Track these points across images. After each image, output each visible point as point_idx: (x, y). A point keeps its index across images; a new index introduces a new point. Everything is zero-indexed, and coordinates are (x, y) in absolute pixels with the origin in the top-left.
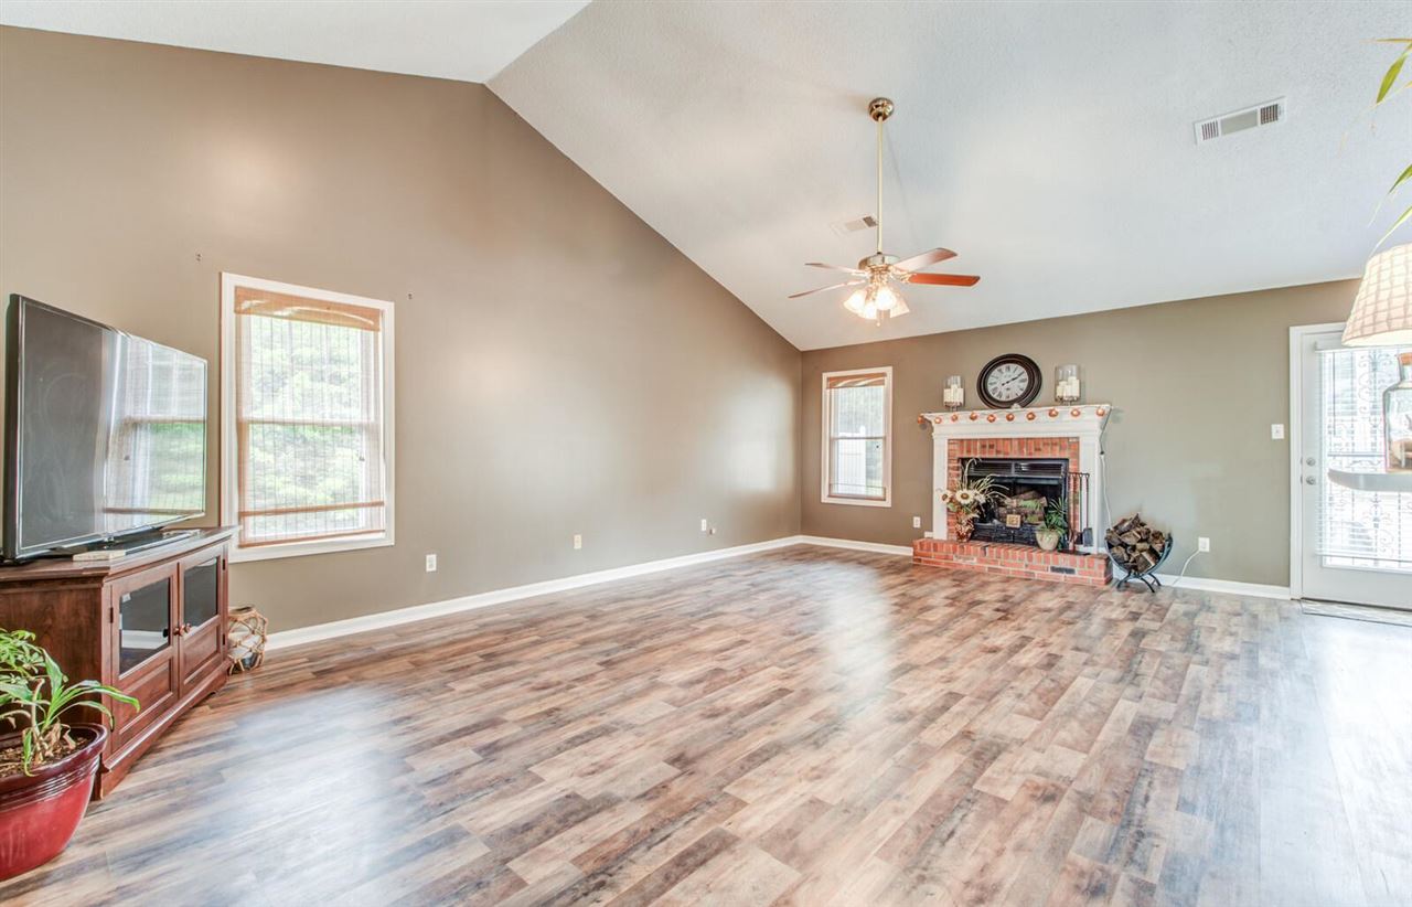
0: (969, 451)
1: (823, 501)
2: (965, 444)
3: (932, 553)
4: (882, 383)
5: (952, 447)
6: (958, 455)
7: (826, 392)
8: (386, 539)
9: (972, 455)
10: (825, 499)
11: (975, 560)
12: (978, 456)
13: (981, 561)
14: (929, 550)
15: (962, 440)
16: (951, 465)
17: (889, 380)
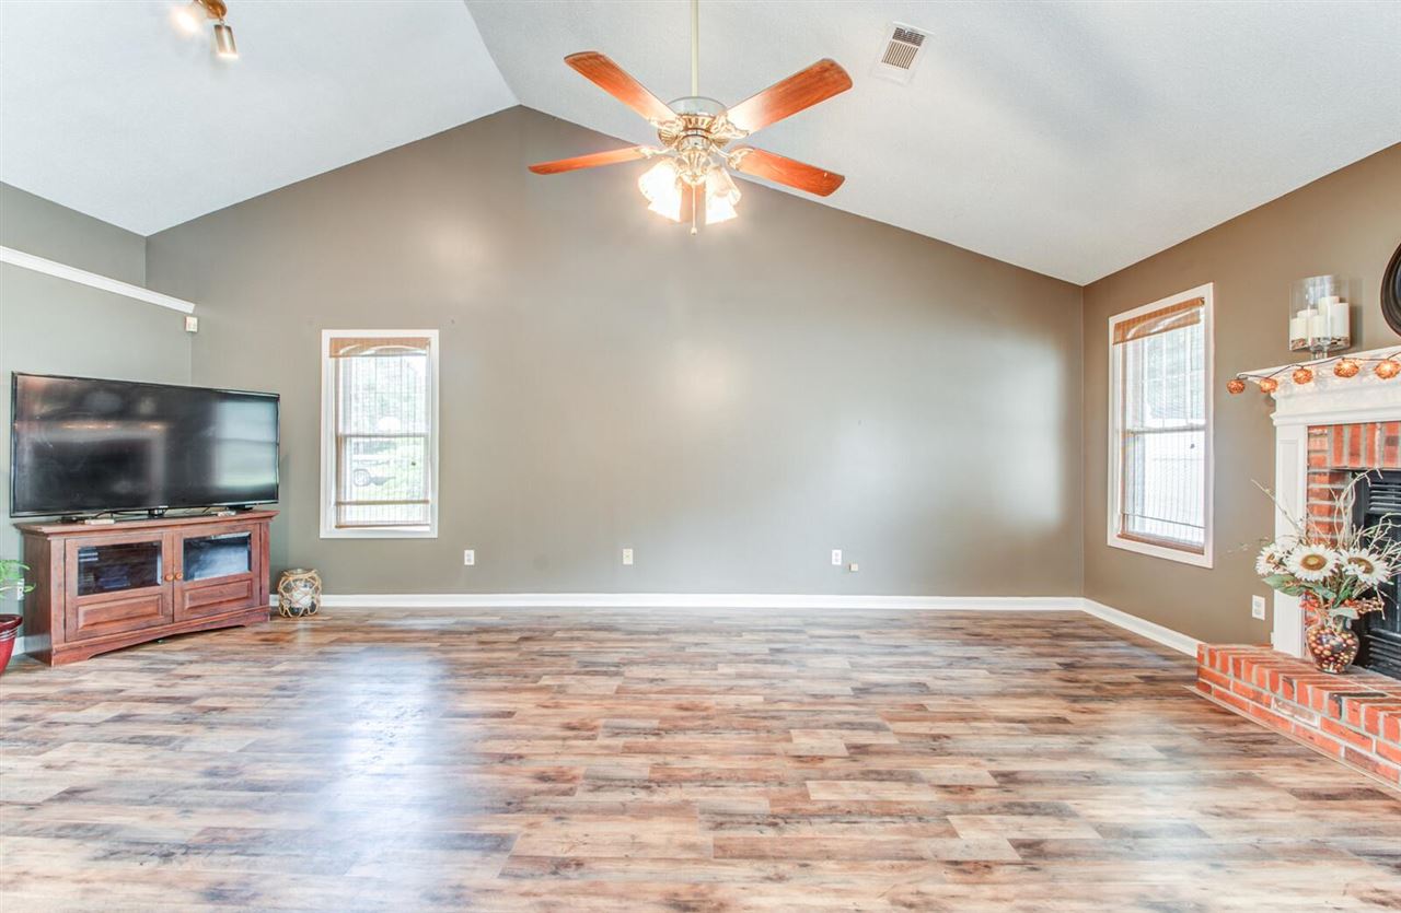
0: (1354, 454)
1: (1109, 543)
2: (1347, 433)
3: (1230, 676)
4: (1193, 320)
5: (1316, 444)
6: (1330, 464)
7: (1116, 351)
8: (430, 531)
9: (1362, 464)
10: (1113, 540)
11: (1317, 722)
12: (1376, 467)
13: (1328, 725)
14: (1225, 670)
15: (1339, 427)
16: (1315, 486)
17: (1206, 313)
